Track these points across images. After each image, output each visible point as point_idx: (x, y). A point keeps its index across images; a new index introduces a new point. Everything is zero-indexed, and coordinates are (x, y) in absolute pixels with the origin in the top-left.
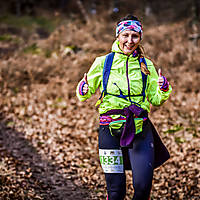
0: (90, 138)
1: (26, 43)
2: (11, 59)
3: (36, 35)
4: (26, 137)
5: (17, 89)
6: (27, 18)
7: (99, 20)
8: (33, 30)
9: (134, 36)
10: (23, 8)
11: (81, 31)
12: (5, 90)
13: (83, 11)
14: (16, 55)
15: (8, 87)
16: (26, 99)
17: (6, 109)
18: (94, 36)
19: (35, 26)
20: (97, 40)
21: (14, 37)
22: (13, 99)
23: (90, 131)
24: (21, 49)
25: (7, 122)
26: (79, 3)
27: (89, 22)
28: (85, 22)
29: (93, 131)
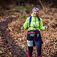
0: (44, 48)
1: (22, 15)
2: (17, 21)
3: (25, 13)
4: (22, 48)
5: (19, 31)
6: (22, 7)
7: (47, 8)
8: (24, 11)
9: (37, 12)
10: (21, 3)
11: (41, 11)
12: (15, 32)
13: (42, 4)
14: (18, 20)
15: (16, 31)
16: (22, 35)
17: (15, 38)
18: (45, 13)
19: (25, 9)
20: (47, 15)
21: (18, 13)
22: (18, 35)
23: (44, 46)
24: (20, 17)
25: (15, 43)
26: (40, 1)
27: (43, 8)
28: (42, 8)
29: (45, 46)
